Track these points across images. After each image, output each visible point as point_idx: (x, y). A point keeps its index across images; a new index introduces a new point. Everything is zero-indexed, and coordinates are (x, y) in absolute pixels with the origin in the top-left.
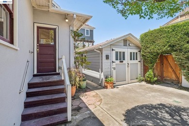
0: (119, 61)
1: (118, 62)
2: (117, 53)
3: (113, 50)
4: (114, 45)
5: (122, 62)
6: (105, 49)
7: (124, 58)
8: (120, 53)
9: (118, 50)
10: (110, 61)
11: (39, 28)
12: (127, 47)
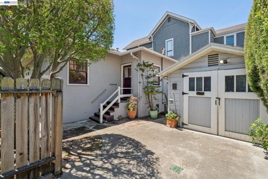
0: (195, 92)
1: (194, 94)
2: (191, 80)
3: (183, 76)
4: (187, 69)
5: (203, 94)
6: (172, 76)
7: (208, 88)
8: (199, 79)
9: (195, 75)
10: (178, 92)
11: (124, 67)
12: (216, 67)
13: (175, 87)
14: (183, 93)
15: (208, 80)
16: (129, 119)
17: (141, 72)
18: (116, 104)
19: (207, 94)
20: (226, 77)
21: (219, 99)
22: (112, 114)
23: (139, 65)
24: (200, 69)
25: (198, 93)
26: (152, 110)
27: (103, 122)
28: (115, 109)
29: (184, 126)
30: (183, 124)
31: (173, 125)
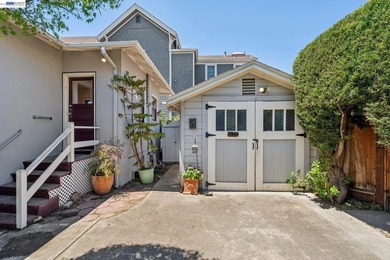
0: (226, 132)
1: (223, 135)
2: (220, 115)
3: (208, 107)
4: (211, 95)
5: (236, 135)
6: (188, 105)
7: (243, 126)
8: (231, 113)
9: (225, 106)
10: (199, 132)
11: (72, 80)
12: (253, 97)
13: (193, 124)
14: (208, 135)
15: (242, 114)
16: (96, 196)
17: (121, 94)
18: (65, 167)
19: (242, 134)
20: (265, 111)
21: (257, 141)
22: (52, 194)
23: (116, 78)
24: (231, 97)
25: (230, 134)
26: (143, 168)
27: (29, 223)
28: (63, 180)
29: (210, 187)
30: (208, 184)
31: (196, 190)
